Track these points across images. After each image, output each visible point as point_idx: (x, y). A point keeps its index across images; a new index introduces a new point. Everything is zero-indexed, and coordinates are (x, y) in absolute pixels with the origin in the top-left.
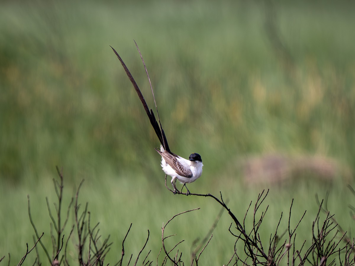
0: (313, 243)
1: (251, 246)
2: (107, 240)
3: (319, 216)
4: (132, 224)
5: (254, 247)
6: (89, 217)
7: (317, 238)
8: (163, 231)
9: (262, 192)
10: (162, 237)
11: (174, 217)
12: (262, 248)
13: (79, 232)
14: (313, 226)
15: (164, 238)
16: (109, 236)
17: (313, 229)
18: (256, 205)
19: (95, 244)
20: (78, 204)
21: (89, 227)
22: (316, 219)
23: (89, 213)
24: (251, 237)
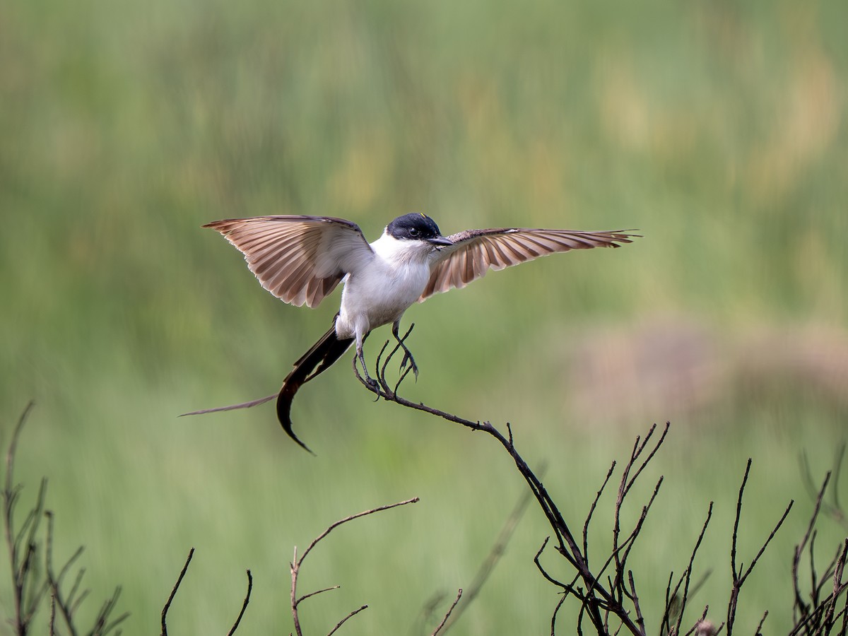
0: (795, 618)
1: (602, 612)
2: (109, 606)
3: (815, 526)
4: (193, 550)
5: (612, 614)
6: (50, 528)
7: (807, 599)
8: (297, 573)
9: (649, 432)
10: (292, 594)
11: (332, 528)
12: (640, 621)
13: (16, 578)
14: (796, 560)
15: (297, 599)
16: (118, 590)
17: (795, 571)
18: (626, 475)
19: (68, 618)
20: (15, 484)
21: (49, 562)
22: (807, 538)
23: (49, 514)
24: (603, 583)
